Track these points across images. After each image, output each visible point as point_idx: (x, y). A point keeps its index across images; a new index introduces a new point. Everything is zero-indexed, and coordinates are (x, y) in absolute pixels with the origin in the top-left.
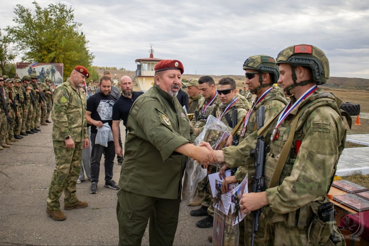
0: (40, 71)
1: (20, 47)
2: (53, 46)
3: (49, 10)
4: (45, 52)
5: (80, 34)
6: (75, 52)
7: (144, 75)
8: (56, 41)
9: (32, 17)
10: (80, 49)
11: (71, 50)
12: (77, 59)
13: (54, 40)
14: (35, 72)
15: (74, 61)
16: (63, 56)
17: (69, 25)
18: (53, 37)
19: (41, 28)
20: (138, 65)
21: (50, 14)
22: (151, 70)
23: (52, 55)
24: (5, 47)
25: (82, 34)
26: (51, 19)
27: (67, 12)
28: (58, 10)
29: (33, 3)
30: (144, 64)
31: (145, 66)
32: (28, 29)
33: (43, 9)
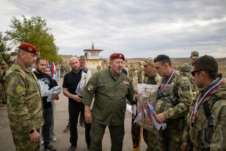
1: (14, 43)
2: (34, 42)
3: (31, 20)
5: (50, 35)
6: (47, 46)
7: (89, 59)
8: (36, 39)
9: (21, 25)
10: (50, 44)
11: (45, 44)
12: (49, 50)
13: (34, 39)
15: (47, 51)
16: (40, 48)
17: (43, 29)
18: (34, 36)
19: (26, 31)
20: (85, 53)
21: (32, 23)
22: (93, 55)
24: (5, 43)
25: (52, 35)
26: (32, 26)
27: (42, 21)
28: (37, 20)
29: (22, 16)
30: (88, 53)
31: (89, 53)
32: (19, 32)
33: (27, 20)
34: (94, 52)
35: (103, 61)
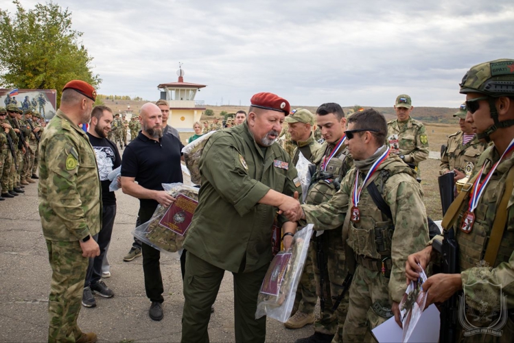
0: (23, 101)
2: (42, 65)
3: (35, 12)
4: (30, 74)
5: (80, 48)
6: (73, 74)
8: (46, 58)
9: (11, 23)
10: (80, 70)
11: (68, 70)
13: (43, 57)
14: (16, 103)
16: (55, 79)
17: (64, 34)
18: (41, 51)
19: (24, 38)
20: (162, 93)
21: (37, 19)
22: (180, 99)
23: (40, 78)
25: (83, 47)
26: (38, 26)
27: (61, 16)
28: (48, 13)
29: (14, 2)
30: (170, 91)
31: (172, 94)
32: (5, 40)
33: (27, 12)
34: (184, 90)
35: (204, 111)
